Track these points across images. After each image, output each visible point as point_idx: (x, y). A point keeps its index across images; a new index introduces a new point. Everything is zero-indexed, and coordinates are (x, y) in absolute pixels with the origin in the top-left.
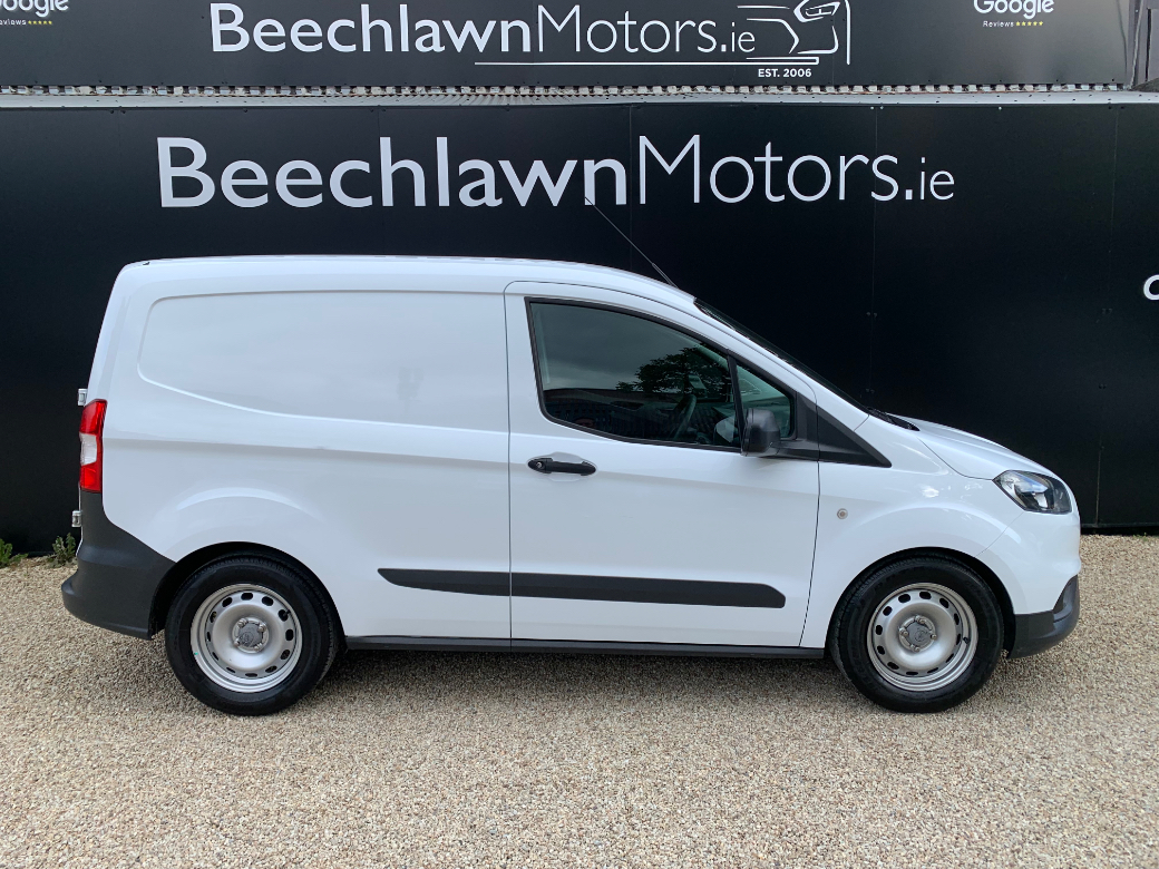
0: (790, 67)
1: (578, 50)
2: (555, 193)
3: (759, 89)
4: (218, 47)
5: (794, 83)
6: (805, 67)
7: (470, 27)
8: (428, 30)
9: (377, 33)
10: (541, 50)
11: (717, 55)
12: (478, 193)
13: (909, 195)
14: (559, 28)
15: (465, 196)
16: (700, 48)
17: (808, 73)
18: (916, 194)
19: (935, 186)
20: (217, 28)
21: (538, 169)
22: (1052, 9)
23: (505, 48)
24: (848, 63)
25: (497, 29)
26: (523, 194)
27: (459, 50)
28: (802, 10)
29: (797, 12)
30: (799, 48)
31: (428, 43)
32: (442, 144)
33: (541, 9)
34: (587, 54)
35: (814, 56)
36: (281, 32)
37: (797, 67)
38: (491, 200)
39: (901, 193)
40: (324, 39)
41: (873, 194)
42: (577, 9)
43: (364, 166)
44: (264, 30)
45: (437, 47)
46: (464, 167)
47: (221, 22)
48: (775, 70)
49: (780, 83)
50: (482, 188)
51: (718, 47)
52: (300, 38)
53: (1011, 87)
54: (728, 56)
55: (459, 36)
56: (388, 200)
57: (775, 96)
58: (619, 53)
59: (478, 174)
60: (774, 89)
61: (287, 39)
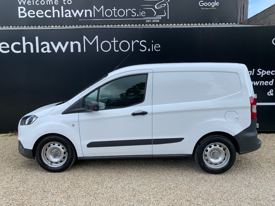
0: (154, 20)
1: (103, 16)
2: (64, 49)
3: (146, 25)
4: (20, 17)
5: (155, 23)
6: (158, 20)
7: (77, 11)
8: (68, 12)
9: (56, 13)
10: (94, 16)
11: (136, 17)
12: (46, 49)
13: (149, 50)
14: (98, 11)
15: (42, 50)
16: (132, 15)
17: (158, 21)
18: (151, 50)
19: (155, 48)
20: (20, 12)
21: (60, 44)
22: (218, 5)
23: (86, 16)
24: (168, 18)
25: (84, 12)
26: (56, 50)
27: (75, 17)
28: (157, 6)
29: (155, 6)
30: (156, 15)
31: (68, 15)
32: (37, 38)
33: (94, 7)
34: (105, 17)
35: (160, 17)
36: (34, 13)
37: (156, 20)
38: (49, 51)
39: (147, 50)
40: (44, 15)
41: (140, 50)
42: (103, 7)
43: (19, 43)
44: (30, 13)
45: (70, 16)
46: (42, 44)
47: (21, 11)
48: (150, 20)
49: (152, 23)
50: (46, 48)
51: (137, 15)
52: (38, 14)
53: (209, 24)
54: (139, 17)
55: (75, 13)
56: (25, 51)
57: (150, 26)
58: (113, 17)
59: (45, 45)
60: (150, 25)
61: (35, 15)
